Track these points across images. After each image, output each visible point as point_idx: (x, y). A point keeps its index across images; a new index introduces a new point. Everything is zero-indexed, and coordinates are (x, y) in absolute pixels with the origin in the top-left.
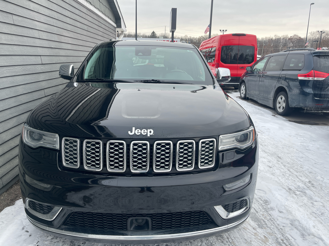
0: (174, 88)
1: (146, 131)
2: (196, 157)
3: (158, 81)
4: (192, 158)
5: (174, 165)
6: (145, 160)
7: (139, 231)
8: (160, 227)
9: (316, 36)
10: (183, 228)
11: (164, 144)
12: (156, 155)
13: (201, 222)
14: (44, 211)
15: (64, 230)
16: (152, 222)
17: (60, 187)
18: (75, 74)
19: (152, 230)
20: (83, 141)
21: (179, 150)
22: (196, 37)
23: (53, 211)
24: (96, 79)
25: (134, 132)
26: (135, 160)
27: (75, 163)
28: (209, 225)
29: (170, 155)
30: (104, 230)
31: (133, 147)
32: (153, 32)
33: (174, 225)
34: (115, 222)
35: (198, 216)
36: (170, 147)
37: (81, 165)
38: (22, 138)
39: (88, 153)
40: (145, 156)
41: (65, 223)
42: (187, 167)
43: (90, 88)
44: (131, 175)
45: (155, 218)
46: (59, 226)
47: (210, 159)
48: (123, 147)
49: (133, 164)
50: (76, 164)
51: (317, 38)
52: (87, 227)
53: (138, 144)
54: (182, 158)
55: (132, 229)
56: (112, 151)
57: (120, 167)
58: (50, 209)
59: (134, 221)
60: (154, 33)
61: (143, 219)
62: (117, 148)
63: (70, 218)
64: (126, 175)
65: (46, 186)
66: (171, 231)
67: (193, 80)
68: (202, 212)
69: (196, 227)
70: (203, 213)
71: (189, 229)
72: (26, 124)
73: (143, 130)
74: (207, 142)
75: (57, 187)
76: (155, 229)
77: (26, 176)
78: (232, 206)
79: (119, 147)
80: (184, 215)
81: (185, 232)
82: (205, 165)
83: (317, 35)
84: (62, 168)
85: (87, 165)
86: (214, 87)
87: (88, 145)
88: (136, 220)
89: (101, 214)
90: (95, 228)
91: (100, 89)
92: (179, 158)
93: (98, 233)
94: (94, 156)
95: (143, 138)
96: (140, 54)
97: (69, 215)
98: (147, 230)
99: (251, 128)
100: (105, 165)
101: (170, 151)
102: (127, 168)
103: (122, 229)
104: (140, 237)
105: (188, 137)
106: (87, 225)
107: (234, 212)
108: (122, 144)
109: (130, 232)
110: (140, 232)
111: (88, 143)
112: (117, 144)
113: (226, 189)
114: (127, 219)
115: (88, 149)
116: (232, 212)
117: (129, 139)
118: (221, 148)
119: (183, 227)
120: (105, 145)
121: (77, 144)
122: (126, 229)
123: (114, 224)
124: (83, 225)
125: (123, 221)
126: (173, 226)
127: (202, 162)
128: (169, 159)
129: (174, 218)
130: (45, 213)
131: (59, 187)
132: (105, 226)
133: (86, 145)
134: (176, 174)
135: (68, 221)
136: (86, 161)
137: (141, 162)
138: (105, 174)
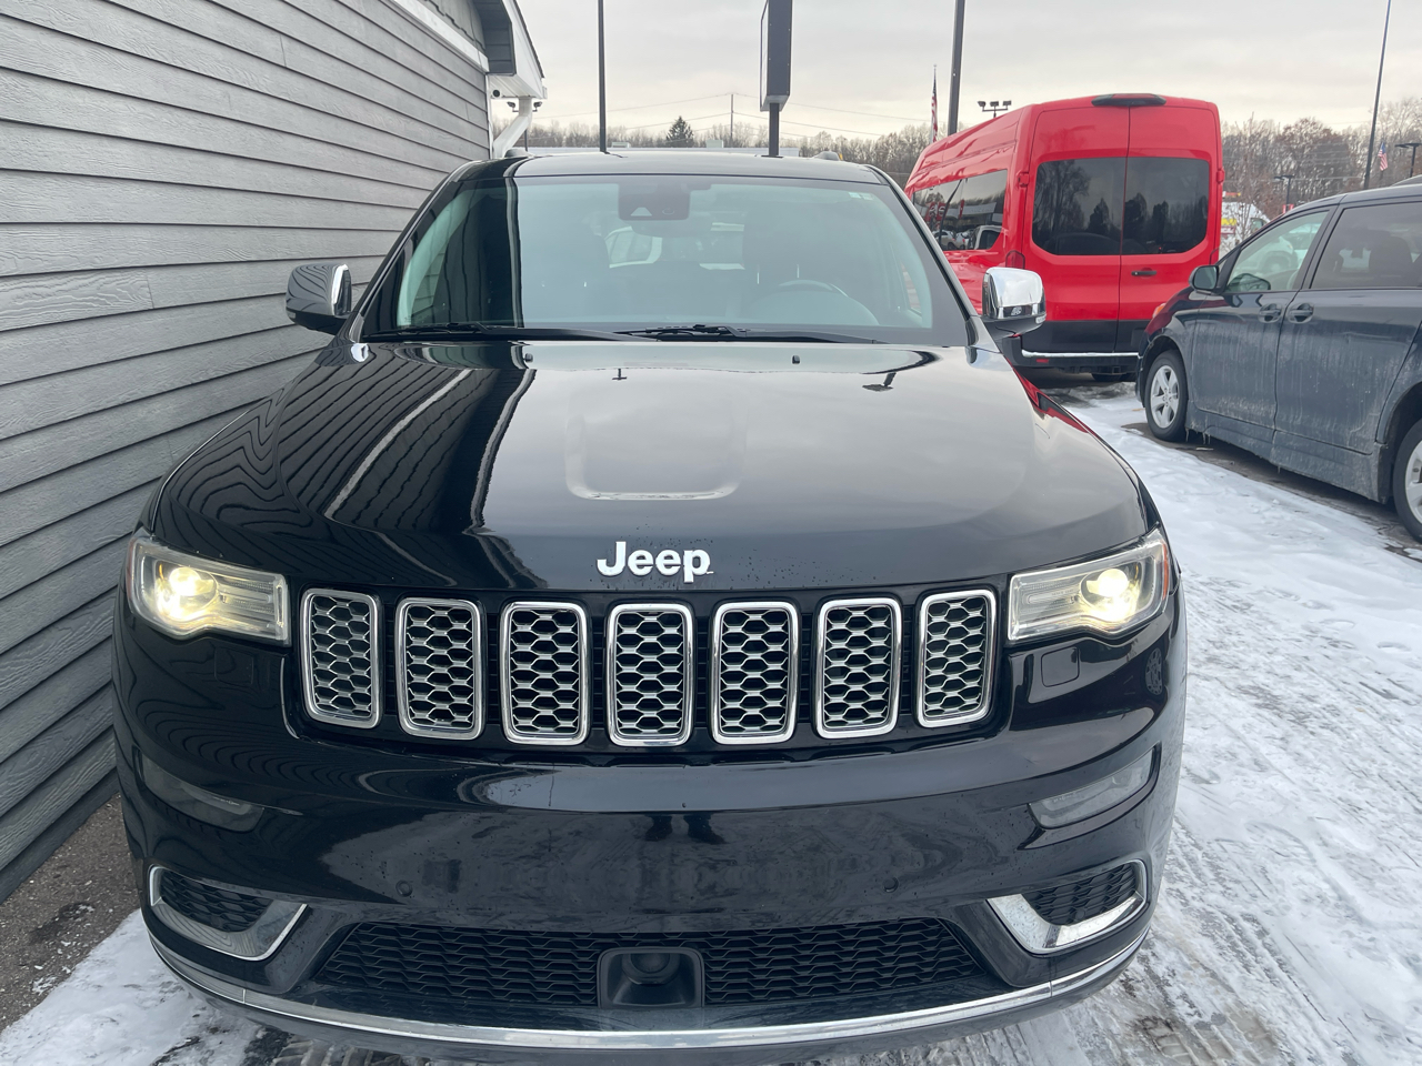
0: (795, 361)
1: (677, 560)
2: (903, 676)
3: (721, 332)
4: (887, 678)
5: (806, 713)
6: (675, 690)
7: (649, 1009)
8: (745, 991)
9: (1400, 122)
10: (848, 997)
11: (758, 617)
12: (724, 667)
13: (927, 970)
14: (226, 918)
15: (317, 1005)
16: (706, 967)
17: (297, 813)
18: (354, 304)
19: (708, 1003)
20: (396, 606)
21: (828, 645)
22: (867, 141)
23: (266, 917)
24: (450, 328)
25: (624, 565)
26: (627, 688)
27: (359, 707)
28: (965, 982)
29: (785, 666)
30: (494, 1004)
31: (620, 630)
32: (680, 124)
33: (806, 984)
34: (543, 969)
35: (916, 943)
36: (785, 628)
37: (386, 713)
38: (125, 593)
39: (417, 661)
40: (673, 669)
41: (318, 972)
42: (865, 722)
43: (426, 367)
44: (612, 758)
45: (720, 952)
46: (296, 987)
47: (971, 684)
48: (575, 629)
49: (619, 707)
50: (367, 709)
51: (1403, 131)
52: (418, 991)
53: (643, 619)
54: (840, 681)
55: (617, 1000)
56: (527, 648)
57: (564, 724)
58: (253, 910)
59: (627, 964)
60: (683, 128)
61: (667, 957)
62: (548, 637)
63: (345, 948)
64: (587, 757)
65: (235, 810)
66: (793, 1008)
67: (877, 324)
68: (933, 922)
69: (907, 990)
70: (939, 930)
71: (875, 998)
72: (142, 529)
73: (665, 553)
74: (953, 606)
75: (285, 811)
76: (719, 1000)
77: (147, 763)
78: (1072, 897)
79: (557, 629)
80: (851, 937)
81: (856, 1012)
82: (947, 710)
83: (1403, 118)
84: (303, 727)
85: (412, 715)
86: (973, 356)
87: (417, 623)
88: (636, 958)
89: (478, 935)
90: (455, 994)
91: (465, 372)
92: (827, 681)
93: (466, 1016)
94: (445, 670)
95: (665, 588)
96: (642, 212)
97: (338, 938)
98: (683, 1003)
99: (1154, 539)
100: (493, 714)
101: (785, 647)
102: (591, 726)
103: (575, 1001)
104: (655, 1036)
105: (868, 584)
106: (417, 980)
107: (1080, 920)
108: (569, 618)
109: (609, 1014)
110: (656, 1015)
111: (416, 612)
112: (549, 617)
113: (1045, 821)
114: (597, 956)
115: (417, 642)
116: (1071, 921)
117: (600, 597)
118: (1018, 634)
119: (847, 990)
120: (492, 623)
121: (367, 619)
122: (592, 1000)
123: (538, 979)
124: (399, 980)
125: (576, 966)
126: (801, 985)
127: (931, 698)
128: (784, 685)
129: (808, 952)
130: (231, 926)
131: (290, 812)
132: (497, 987)
133: (410, 623)
134: (816, 752)
135: (333, 964)
136: (411, 697)
137: (655, 697)
138: (497, 755)
